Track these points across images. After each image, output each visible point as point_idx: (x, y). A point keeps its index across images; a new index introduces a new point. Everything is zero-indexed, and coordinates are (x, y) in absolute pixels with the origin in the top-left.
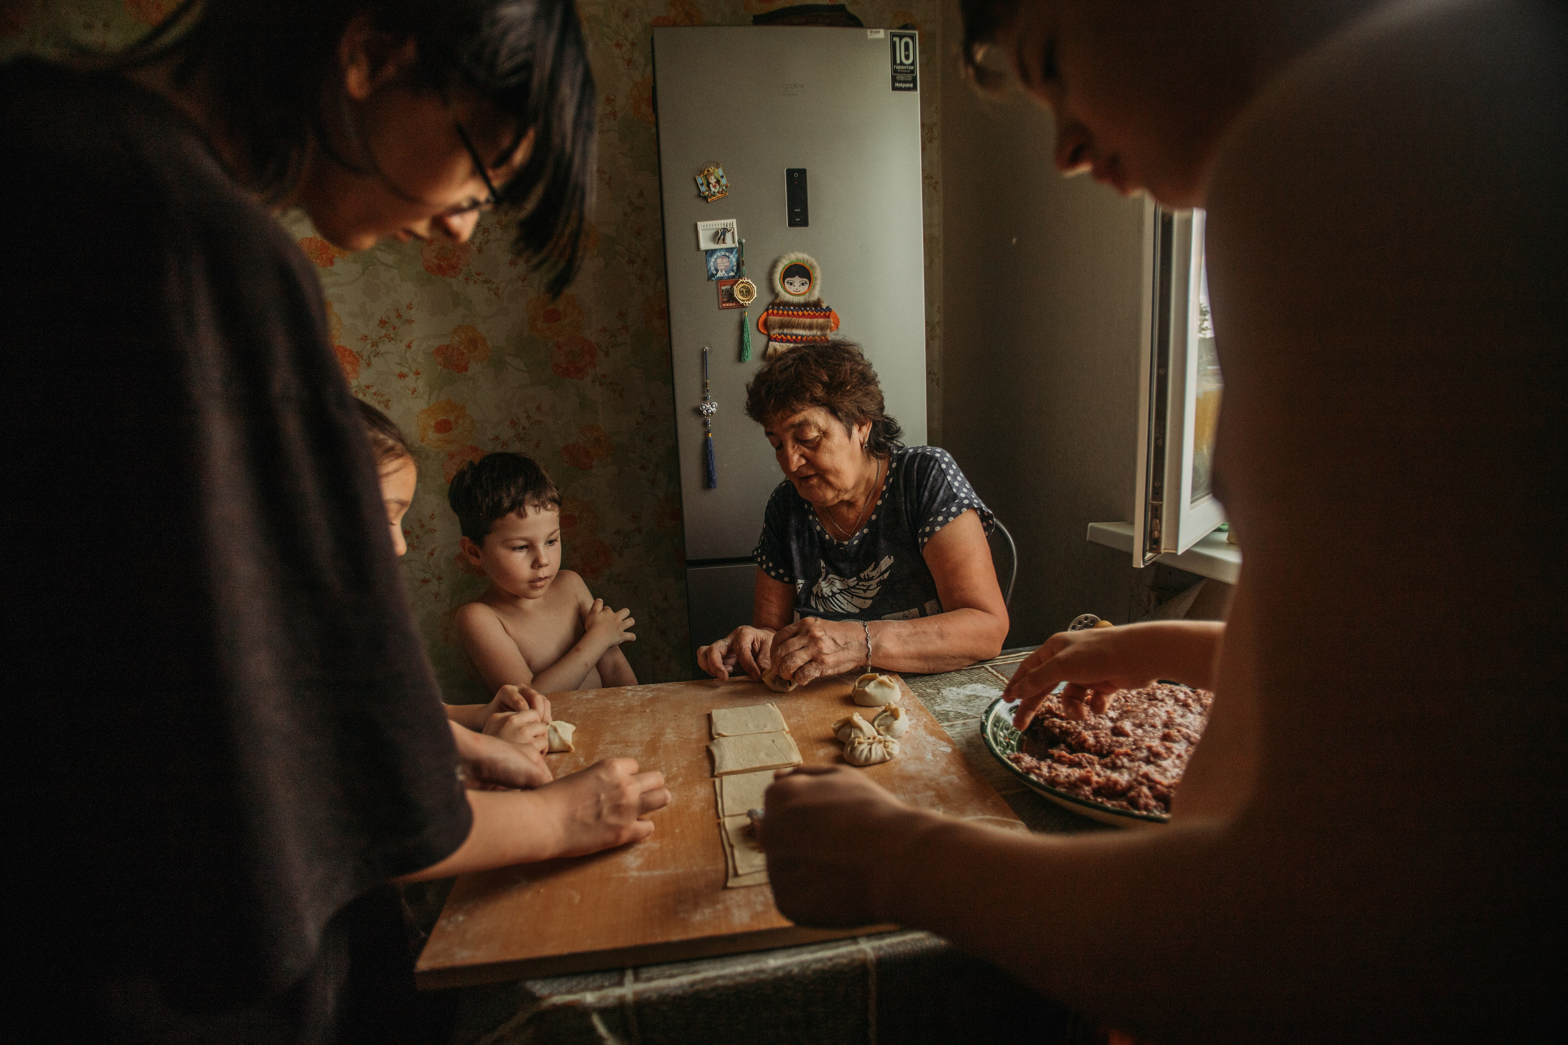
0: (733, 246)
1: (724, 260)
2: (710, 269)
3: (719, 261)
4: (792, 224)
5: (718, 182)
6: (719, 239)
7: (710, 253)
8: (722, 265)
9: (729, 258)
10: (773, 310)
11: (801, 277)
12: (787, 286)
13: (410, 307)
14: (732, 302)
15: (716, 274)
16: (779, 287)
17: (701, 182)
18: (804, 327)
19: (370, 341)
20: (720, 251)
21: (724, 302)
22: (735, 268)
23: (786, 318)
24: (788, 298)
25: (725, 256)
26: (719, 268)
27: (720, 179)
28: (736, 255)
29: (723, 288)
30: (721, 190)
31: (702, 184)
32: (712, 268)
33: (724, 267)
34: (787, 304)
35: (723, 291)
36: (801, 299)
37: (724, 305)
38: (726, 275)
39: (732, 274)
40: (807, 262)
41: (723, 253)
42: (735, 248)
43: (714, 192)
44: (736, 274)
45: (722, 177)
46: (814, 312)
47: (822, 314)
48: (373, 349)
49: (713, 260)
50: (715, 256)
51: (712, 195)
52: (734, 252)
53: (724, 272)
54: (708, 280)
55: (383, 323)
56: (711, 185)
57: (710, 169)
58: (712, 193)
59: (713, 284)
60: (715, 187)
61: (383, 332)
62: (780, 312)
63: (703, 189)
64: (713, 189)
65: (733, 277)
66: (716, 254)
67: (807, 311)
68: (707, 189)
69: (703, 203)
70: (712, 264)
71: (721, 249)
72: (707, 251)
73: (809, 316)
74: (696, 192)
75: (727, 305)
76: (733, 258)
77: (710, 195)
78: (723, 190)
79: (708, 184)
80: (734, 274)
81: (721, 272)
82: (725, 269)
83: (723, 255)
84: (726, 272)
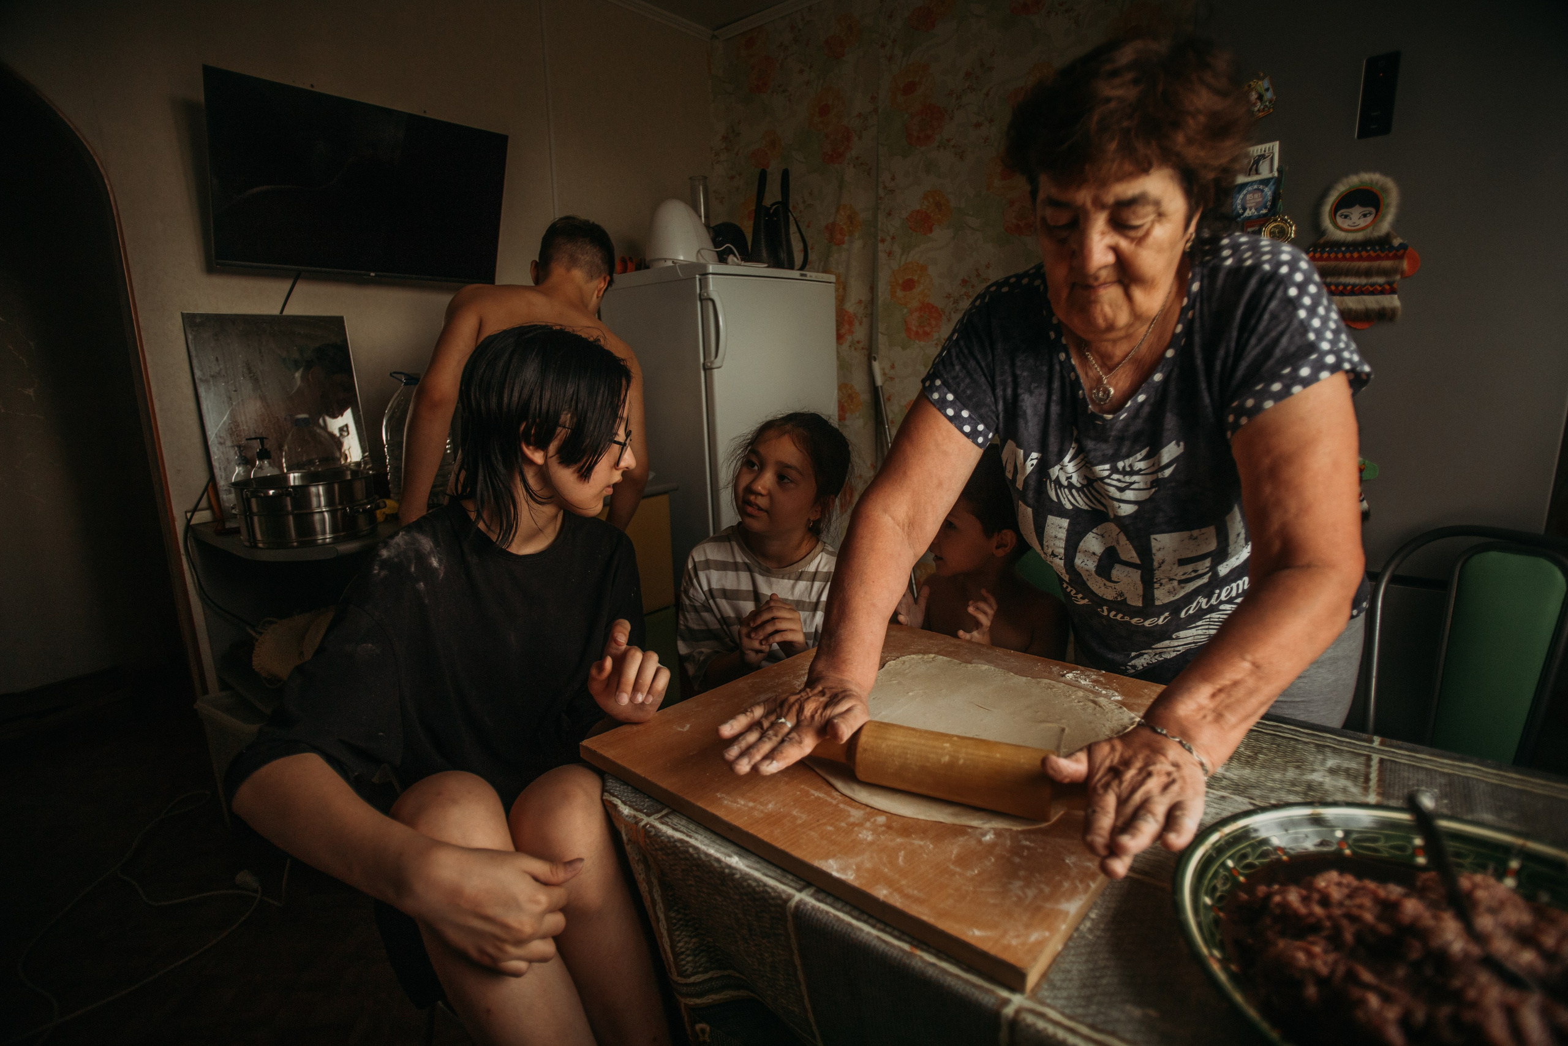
0: (1271, 176)
1: (1256, 196)
2: (1236, 207)
3: (1249, 197)
4: (1365, 132)
5: (1260, 97)
6: (1251, 170)
7: (1238, 188)
8: (1253, 201)
9: (1262, 191)
10: (1314, 254)
11: (1363, 205)
12: (1339, 220)
13: (988, 266)
15: (1243, 213)
16: (1327, 223)
18: (1357, 273)
19: (952, 299)
20: (1251, 185)
22: (1269, 204)
23: (1332, 264)
24: (1340, 235)
25: (1258, 190)
26: (1248, 206)
27: (1263, 93)
28: (1273, 188)
30: (1262, 107)
32: (1239, 207)
33: (1253, 204)
34: (1337, 245)
36: (1359, 236)
38: (1256, 213)
39: (1264, 211)
40: (1377, 183)
41: (1256, 187)
42: (1272, 178)
44: (1269, 210)
45: (1267, 90)
46: (1379, 252)
47: (1391, 255)
48: (954, 305)
49: (1242, 196)
50: (1245, 192)
52: (1271, 183)
53: (1253, 210)
54: (1232, 221)
55: (964, 282)
57: (1252, 83)
61: (964, 290)
62: (1325, 255)
65: (1265, 215)
66: (1247, 189)
67: (1367, 251)
70: (1239, 201)
71: (1252, 183)
73: (1369, 259)
76: (1268, 192)
78: (1266, 106)
80: (1267, 211)
81: (1250, 210)
82: (1255, 206)
83: (1256, 189)
84: (1256, 210)
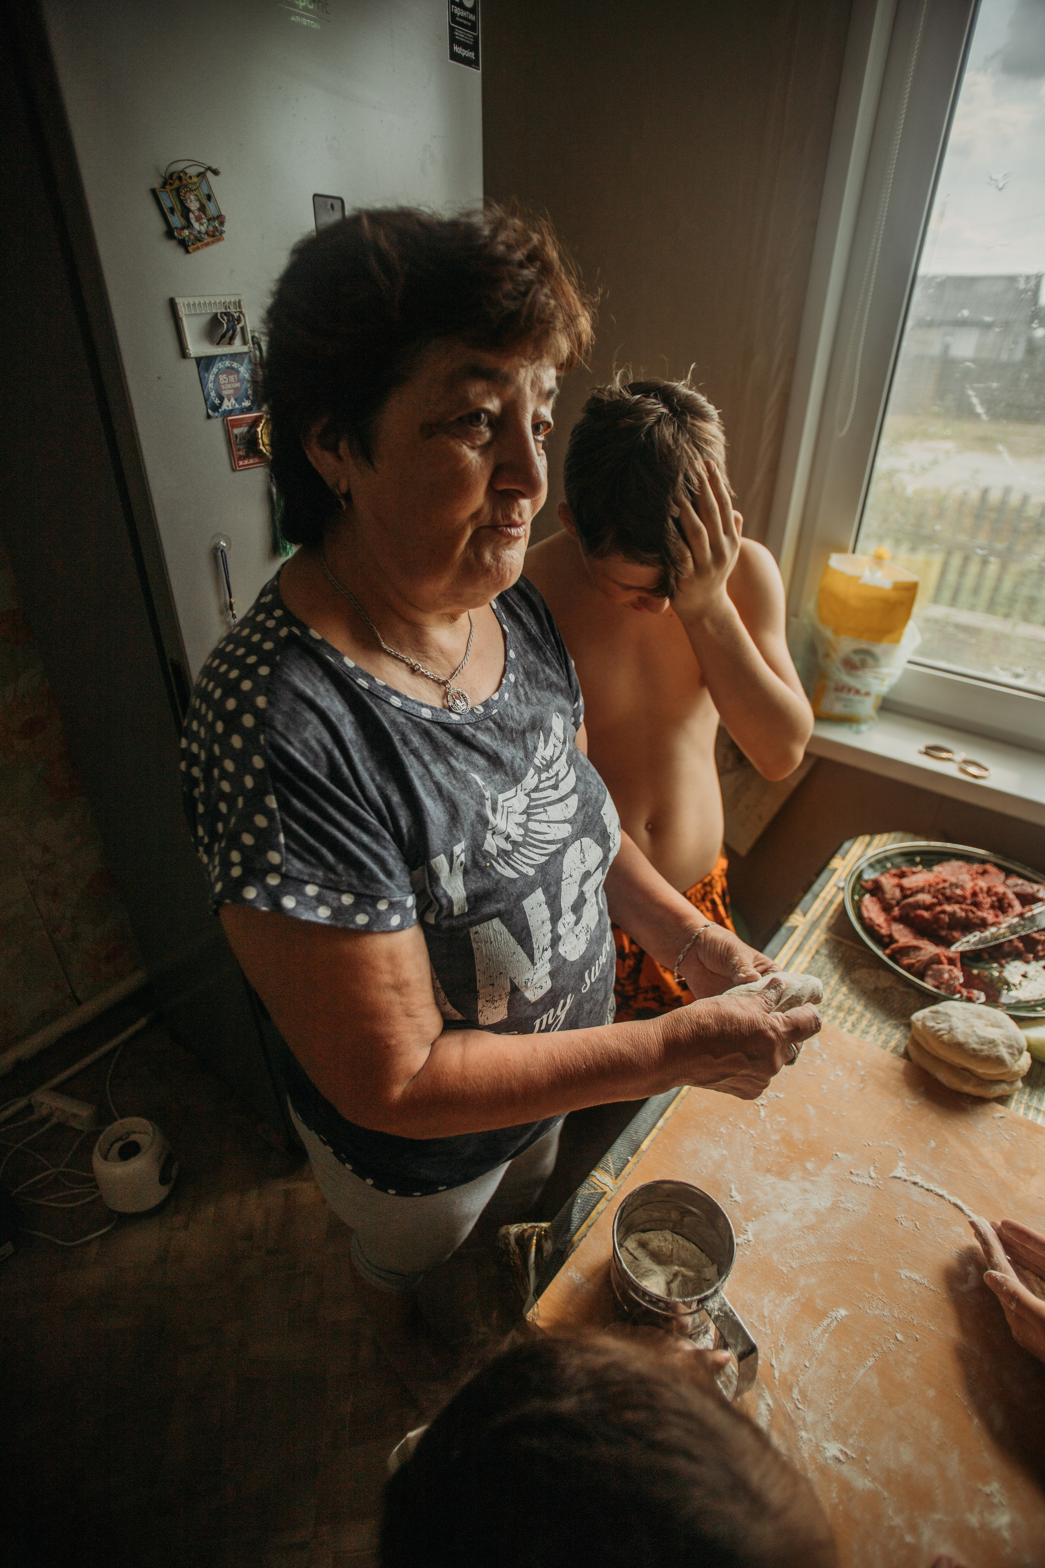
0: (245, 349)
1: (232, 378)
2: (209, 395)
3: (222, 378)
5: (202, 208)
6: (223, 336)
7: (205, 363)
8: (229, 386)
9: (237, 371)
14: (254, 457)
15: (221, 404)
17: (170, 205)
20: (221, 360)
21: (241, 458)
22: (250, 392)
25: (231, 368)
26: (224, 393)
27: (205, 201)
28: (251, 368)
29: (237, 431)
30: (211, 228)
31: (172, 210)
32: (213, 394)
33: (232, 392)
35: (236, 436)
37: (241, 463)
38: (237, 406)
39: (247, 404)
41: (227, 363)
42: (246, 353)
43: (199, 232)
44: (253, 402)
49: (212, 377)
50: (215, 370)
51: (196, 237)
52: (246, 361)
53: (233, 400)
54: (209, 417)
56: (191, 215)
58: (195, 233)
59: (217, 424)
60: (198, 219)
63: (176, 221)
64: (196, 225)
65: (249, 410)
66: (216, 366)
68: (184, 222)
69: (180, 251)
70: (211, 385)
71: (222, 357)
72: (199, 360)
74: (159, 226)
75: (246, 462)
76: (245, 372)
77: (192, 237)
78: (215, 227)
79: (186, 212)
80: (250, 404)
81: (229, 400)
82: (233, 395)
83: (228, 368)
84: (236, 400)
